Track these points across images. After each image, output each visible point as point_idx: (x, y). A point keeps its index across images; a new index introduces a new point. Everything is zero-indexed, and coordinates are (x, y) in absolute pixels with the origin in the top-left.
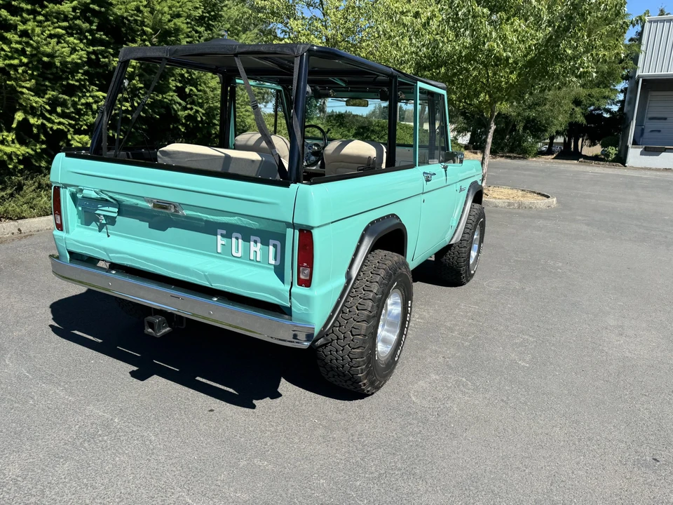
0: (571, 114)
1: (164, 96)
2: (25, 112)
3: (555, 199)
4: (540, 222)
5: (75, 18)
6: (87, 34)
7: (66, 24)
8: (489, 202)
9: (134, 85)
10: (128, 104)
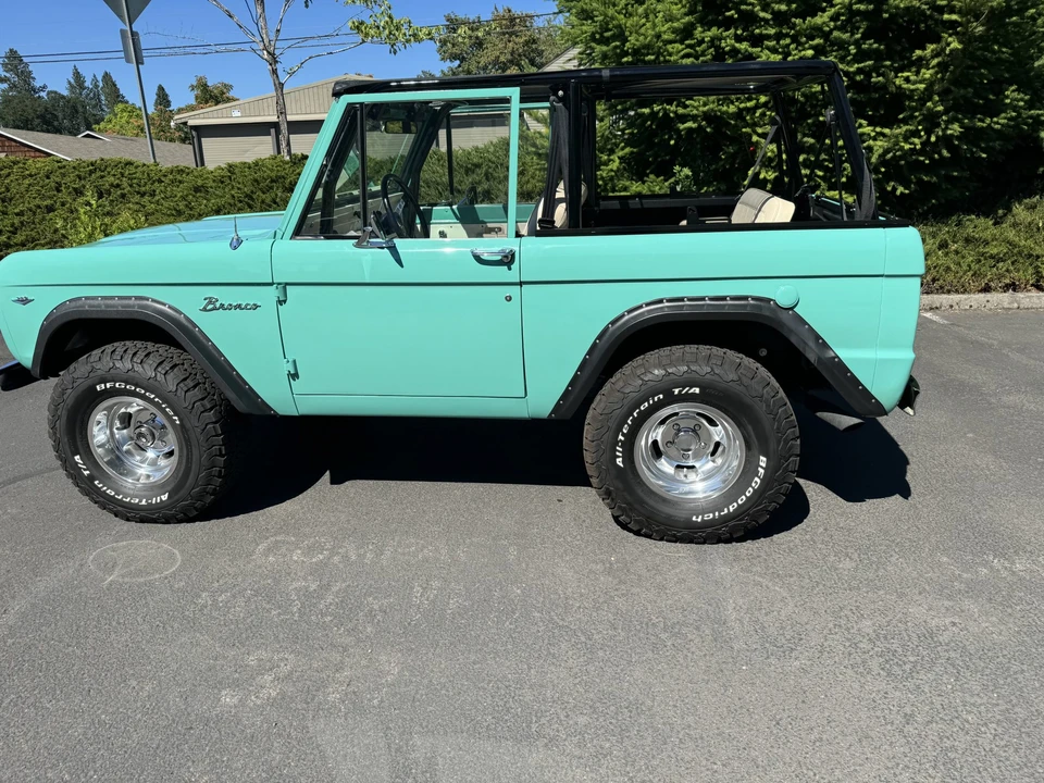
1: (995, 119)
5: (836, 28)
9: (929, 109)
10: (916, 141)
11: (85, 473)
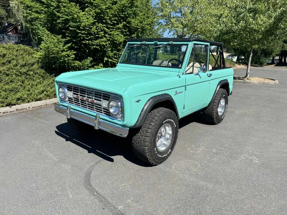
0: (282, 47)
2: (107, 58)
3: (277, 81)
4: (273, 89)
6: (124, 33)
7: (120, 31)
8: (251, 82)
11: (156, 152)
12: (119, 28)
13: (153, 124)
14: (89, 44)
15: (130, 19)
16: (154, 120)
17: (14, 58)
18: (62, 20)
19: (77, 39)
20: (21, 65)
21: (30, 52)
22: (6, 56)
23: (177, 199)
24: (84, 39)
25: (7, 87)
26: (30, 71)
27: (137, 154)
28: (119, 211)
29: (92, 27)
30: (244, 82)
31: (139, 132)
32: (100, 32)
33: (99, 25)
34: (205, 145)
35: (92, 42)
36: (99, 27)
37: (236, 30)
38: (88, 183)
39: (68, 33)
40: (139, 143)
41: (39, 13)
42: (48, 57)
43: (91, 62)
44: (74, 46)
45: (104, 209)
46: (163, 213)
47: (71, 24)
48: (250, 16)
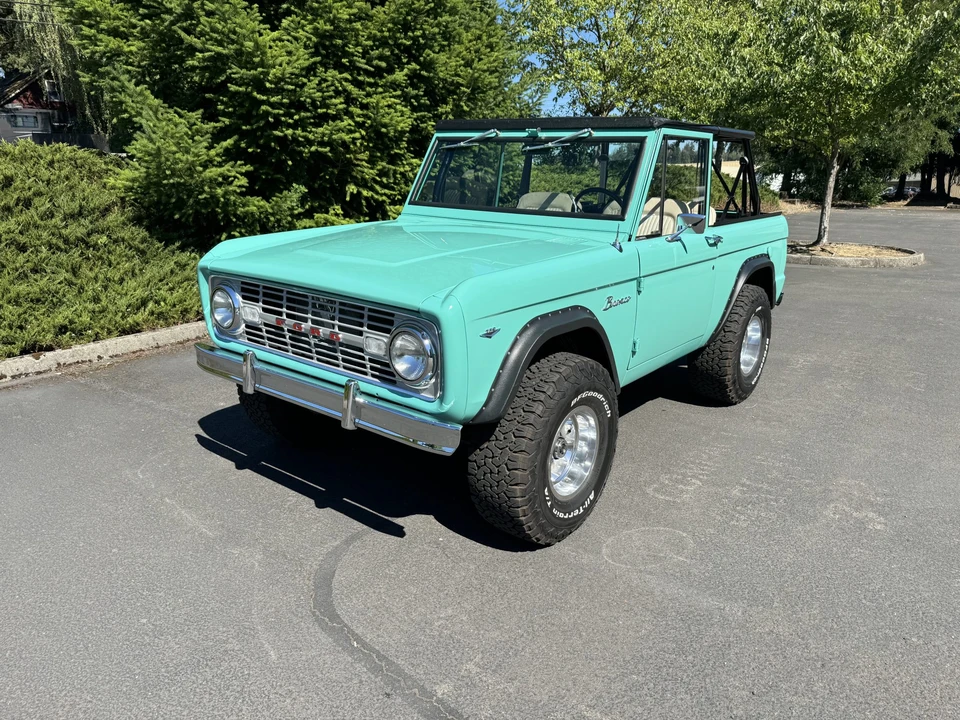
0: (933, 142)
2: (357, 185)
3: (922, 255)
4: (907, 281)
6: (413, 100)
7: (399, 93)
8: (837, 261)
11: (549, 504)
12: (395, 85)
13: (539, 408)
14: (295, 139)
15: (430, 52)
16: (542, 397)
17: (42, 189)
18: (204, 60)
19: (253, 121)
20: (67, 212)
21: (95, 169)
22: (14, 185)
23: (628, 658)
24: (278, 124)
25: (22, 288)
26: (98, 232)
27: (484, 511)
28: (439, 701)
29: (305, 80)
30: (811, 262)
31: (493, 437)
32: (331, 97)
33: (328, 74)
34: (703, 475)
35: (306, 131)
36: (327, 81)
37: (786, 85)
38: (325, 611)
39: (223, 103)
40: (491, 473)
41: (125, 37)
42: (158, 184)
43: (303, 200)
44: (243, 145)
45: (388, 695)
46: (588, 706)
47: (235, 71)
48: (831, 38)
